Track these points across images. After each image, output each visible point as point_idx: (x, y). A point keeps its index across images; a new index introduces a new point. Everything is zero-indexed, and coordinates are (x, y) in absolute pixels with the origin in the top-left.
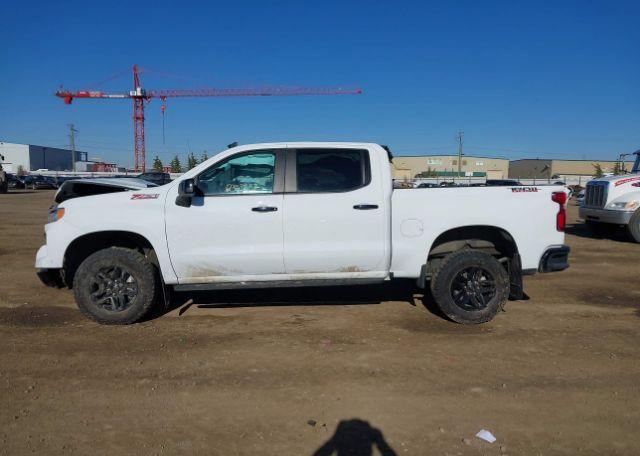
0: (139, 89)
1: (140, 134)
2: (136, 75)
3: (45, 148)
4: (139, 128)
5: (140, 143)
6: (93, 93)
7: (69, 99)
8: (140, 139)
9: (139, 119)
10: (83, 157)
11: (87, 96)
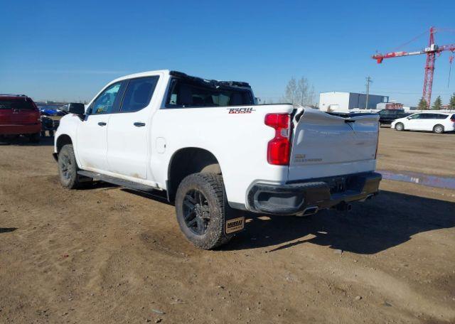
0: (432, 46)
1: (429, 81)
2: (432, 35)
3: (359, 95)
4: (429, 76)
5: (428, 88)
6: (397, 53)
7: (380, 59)
8: (428, 84)
9: (430, 69)
10: (385, 100)
11: (393, 56)
